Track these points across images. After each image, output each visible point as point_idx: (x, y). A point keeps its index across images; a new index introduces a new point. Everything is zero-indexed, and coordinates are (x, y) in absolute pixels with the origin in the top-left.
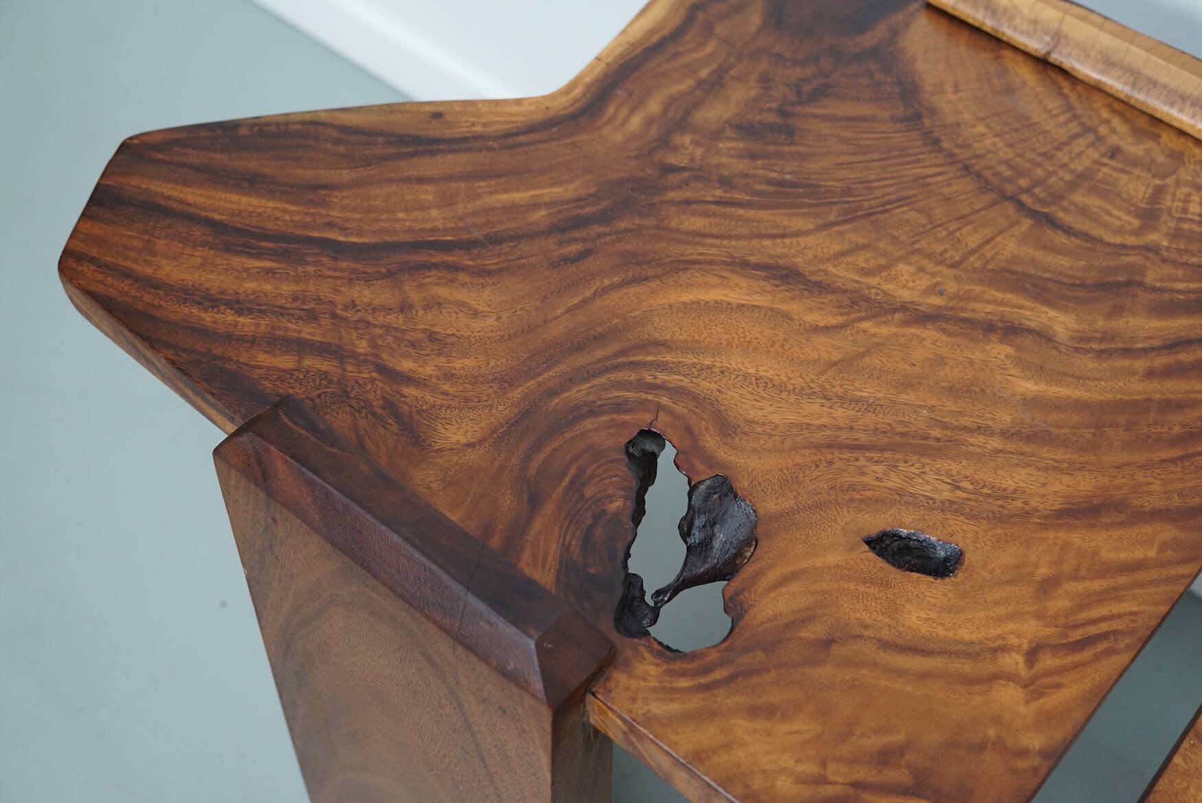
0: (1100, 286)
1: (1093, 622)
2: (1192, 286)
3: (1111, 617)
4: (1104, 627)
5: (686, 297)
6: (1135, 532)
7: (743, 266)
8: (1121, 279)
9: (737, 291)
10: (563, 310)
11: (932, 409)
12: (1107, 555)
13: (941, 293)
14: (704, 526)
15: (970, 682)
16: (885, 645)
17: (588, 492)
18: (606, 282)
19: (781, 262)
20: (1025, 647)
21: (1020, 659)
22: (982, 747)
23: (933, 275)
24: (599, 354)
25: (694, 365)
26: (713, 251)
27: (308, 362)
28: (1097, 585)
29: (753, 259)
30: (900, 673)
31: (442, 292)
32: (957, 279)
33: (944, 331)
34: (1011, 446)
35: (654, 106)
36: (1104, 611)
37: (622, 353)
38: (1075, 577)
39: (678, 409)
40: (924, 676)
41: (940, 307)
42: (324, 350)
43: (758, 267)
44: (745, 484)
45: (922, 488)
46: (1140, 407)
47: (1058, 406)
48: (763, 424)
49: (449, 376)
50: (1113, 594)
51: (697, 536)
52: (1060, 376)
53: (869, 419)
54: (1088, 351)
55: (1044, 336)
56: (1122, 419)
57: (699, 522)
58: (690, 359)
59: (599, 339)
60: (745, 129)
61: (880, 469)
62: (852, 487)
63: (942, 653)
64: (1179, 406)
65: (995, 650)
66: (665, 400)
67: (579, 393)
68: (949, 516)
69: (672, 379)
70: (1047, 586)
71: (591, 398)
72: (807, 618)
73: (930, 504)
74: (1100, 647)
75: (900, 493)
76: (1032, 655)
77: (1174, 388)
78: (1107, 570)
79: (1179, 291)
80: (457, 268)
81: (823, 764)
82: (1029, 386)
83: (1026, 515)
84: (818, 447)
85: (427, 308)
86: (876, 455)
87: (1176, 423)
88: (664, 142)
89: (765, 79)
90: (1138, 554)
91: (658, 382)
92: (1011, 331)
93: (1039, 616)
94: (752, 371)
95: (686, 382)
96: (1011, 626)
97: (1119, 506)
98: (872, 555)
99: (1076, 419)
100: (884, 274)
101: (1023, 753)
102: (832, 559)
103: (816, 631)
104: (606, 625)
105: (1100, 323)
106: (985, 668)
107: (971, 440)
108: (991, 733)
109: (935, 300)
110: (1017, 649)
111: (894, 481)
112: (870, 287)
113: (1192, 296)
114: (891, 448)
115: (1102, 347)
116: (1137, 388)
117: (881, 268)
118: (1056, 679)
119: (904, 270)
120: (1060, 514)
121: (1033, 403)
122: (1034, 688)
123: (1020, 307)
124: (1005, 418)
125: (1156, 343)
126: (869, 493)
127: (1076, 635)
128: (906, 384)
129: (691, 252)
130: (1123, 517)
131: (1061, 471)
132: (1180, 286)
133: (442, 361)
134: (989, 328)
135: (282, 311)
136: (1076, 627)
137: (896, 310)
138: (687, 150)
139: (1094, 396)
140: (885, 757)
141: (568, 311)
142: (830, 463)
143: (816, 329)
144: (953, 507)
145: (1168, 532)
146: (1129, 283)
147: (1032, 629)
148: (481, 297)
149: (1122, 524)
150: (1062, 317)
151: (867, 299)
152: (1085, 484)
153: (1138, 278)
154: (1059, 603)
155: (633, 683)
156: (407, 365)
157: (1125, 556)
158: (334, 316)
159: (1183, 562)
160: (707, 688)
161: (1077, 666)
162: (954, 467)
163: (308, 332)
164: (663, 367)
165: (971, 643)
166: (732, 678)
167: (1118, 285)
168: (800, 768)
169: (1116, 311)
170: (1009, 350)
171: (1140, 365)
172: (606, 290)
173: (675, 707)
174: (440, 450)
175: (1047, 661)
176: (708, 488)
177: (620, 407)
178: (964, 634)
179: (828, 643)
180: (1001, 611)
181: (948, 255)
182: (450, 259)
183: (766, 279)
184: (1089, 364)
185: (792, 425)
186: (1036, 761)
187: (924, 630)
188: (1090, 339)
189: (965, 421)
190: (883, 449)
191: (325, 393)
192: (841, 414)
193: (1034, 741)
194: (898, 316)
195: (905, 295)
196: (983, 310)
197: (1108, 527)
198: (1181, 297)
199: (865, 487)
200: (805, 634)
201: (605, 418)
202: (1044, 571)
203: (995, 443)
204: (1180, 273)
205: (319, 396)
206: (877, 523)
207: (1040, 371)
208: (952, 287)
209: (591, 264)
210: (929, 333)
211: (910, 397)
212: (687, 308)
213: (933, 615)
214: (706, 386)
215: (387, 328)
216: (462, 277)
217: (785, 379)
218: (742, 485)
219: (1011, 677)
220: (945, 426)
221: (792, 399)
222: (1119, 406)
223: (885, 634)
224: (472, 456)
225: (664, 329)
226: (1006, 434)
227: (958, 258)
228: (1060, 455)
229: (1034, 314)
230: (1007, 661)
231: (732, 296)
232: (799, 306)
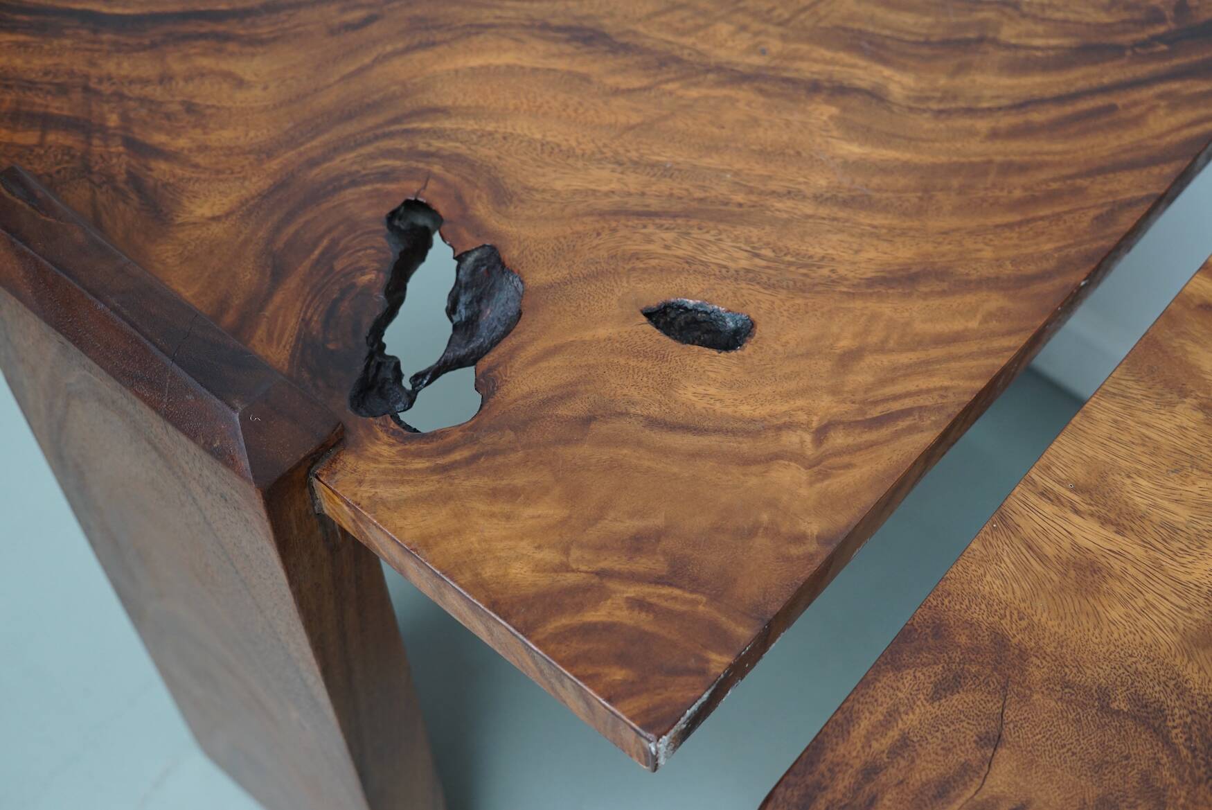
0: (946, 43)
1: (896, 398)
2: (1053, 42)
3: (919, 393)
4: (908, 403)
5: (476, 61)
6: (956, 301)
7: (543, 28)
8: (972, 35)
9: (533, 55)
10: (337, 77)
11: (737, 173)
12: (920, 327)
13: (763, 52)
14: (471, 302)
15: (746, 461)
16: (653, 423)
17: (339, 265)
18: (389, 48)
19: (586, 24)
20: (815, 425)
21: (808, 438)
22: (752, 532)
23: (756, 34)
24: (370, 121)
25: (474, 132)
26: (511, 14)
27: (51, 137)
28: (905, 358)
29: (556, 22)
30: (666, 452)
31: (206, 62)
32: (784, 38)
33: (761, 91)
34: (823, 211)
36: (911, 385)
37: (396, 120)
38: (881, 349)
39: (450, 177)
40: (695, 455)
41: (759, 67)
42: (69, 124)
43: (559, 29)
44: (515, 253)
45: (714, 257)
46: (978, 170)
47: (884, 169)
48: (544, 191)
49: (203, 148)
50: (925, 368)
51: (463, 313)
52: (887, 139)
53: (664, 186)
54: (924, 111)
55: (876, 96)
56: (955, 183)
57: (464, 299)
58: (471, 125)
59: (374, 107)
61: (669, 236)
62: (636, 256)
63: (717, 431)
64: (1023, 168)
65: (779, 428)
66: (437, 169)
67: (345, 162)
68: (743, 285)
69: (449, 146)
70: (848, 359)
71: (355, 168)
72: (566, 393)
73: (724, 273)
74: (902, 424)
75: (689, 261)
76: (821, 434)
77: (1017, 149)
78: (919, 343)
79: (1037, 48)
80: (227, 38)
81: (566, 551)
82: (854, 150)
83: (832, 283)
84: (602, 214)
85: (188, 79)
86: (667, 222)
87: (1017, 187)
90: (958, 325)
91: (432, 149)
92: (838, 91)
93: (834, 391)
94: (538, 136)
95: (463, 149)
96: (800, 402)
97: (941, 274)
98: (650, 328)
99: (902, 182)
100: (701, 34)
101: (800, 539)
102: (602, 332)
103: (576, 408)
104: (341, 404)
105: (943, 81)
106: (766, 445)
107: (779, 205)
108: (765, 517)
109: (756, 60)
110: (805, 426)
111: (685, 249)
112: (683, 47)
113: (1051, 53)
114: (687, 214)
115: (942, 106)
116: (976, 149)
117: (698, 28)
118: (846, 459)
119: (724, 29)
120: (871, 282)
121: (854, 166)
122: (819, 468)
123: (854, 66)
124: (821, 181)
125: (1004, 102)
126: (654, 262)
127: (876, 412)
128: (712, 147)
129: (488, 16)
130: (945, 286)
131: (878, 237)
132: (1038, 42)
133: (197, 134)
134: (814, 88)
135: (31, 85)
136: (876, 403)
137: (708, 71)
139: (926, 159)
140: (637, 544)
141: (343, 78)
142: (614, 230)
143: (617, 92)
144: (749, 276)
145: (995, 301)
146: (981, 40)
147: (826, 406)
148: (251, 67)
149: (943, 293)
150: (898, 76)
151: (678, 60)
152: (904, 253)
153: (991, 35)
154: (861, 376)
155: (362, 466)
156: (159, 138)
157: (942, 327)
158: (86, 89)
159: (1010, 333)
160: (444, 469)
161: (871, 445)
162: (755, 233)
163: (57, 106)
164: (440, 134)
165: (753, 420)
166: (474, 458)
167: (967, 42)
168: (539, 555)
169: (961, 69)
170: (834, 110)
171: (983, 125)
172: (386, 57)
173: (406, 491)
174: (183, 224)
175: (838, 439)
176: (477, 260)
177: (386, 176)
178: (745, 410)
179: (588, 420)
180: (792, 385)
181: (775, 13)
182: (221, 28)
183: (568, 41)
184: (925, 123)
185: (576, 192)
186: (812, 547)
187: (701, 405)
188: (928, 99)
189: (773, 185)
190: (675, 216)
191: (65, 168)
192: (633, 181)
193: (813, 527)
194: (711, 76)
195: (722, 55)
196: (808, 69)
197: (926, 296)
198: (1039, 54)
199: (650, 256)
200: (563, 411)
201: (368, 188)
202: (845, 343)
203: (808, 208)
204: (1040, 29)
205: (58, 172)
206: (658, 293)
207: (866, 134)
208: (775, 46)
209: (374, 30)
210: (743, 94)
211: (713, 161)
212: (474, 72)
213: (712, 391)
214: (485, 152)
215: (142, 100)
216: (231, 47)
217: (574, 144)
218: (511, 254)
219: (796, 457)
220: (751, 191)
221: (580, 164)
222: (954, 169)
223: (654, 411)
224: (216, 229)
225: (446, 95)
226: (819, 199)
227: (786, 15)
228: (880, 220)
229: (864, 73)
230: (791, 439)
231: (527, 61)
232: (595, 66)
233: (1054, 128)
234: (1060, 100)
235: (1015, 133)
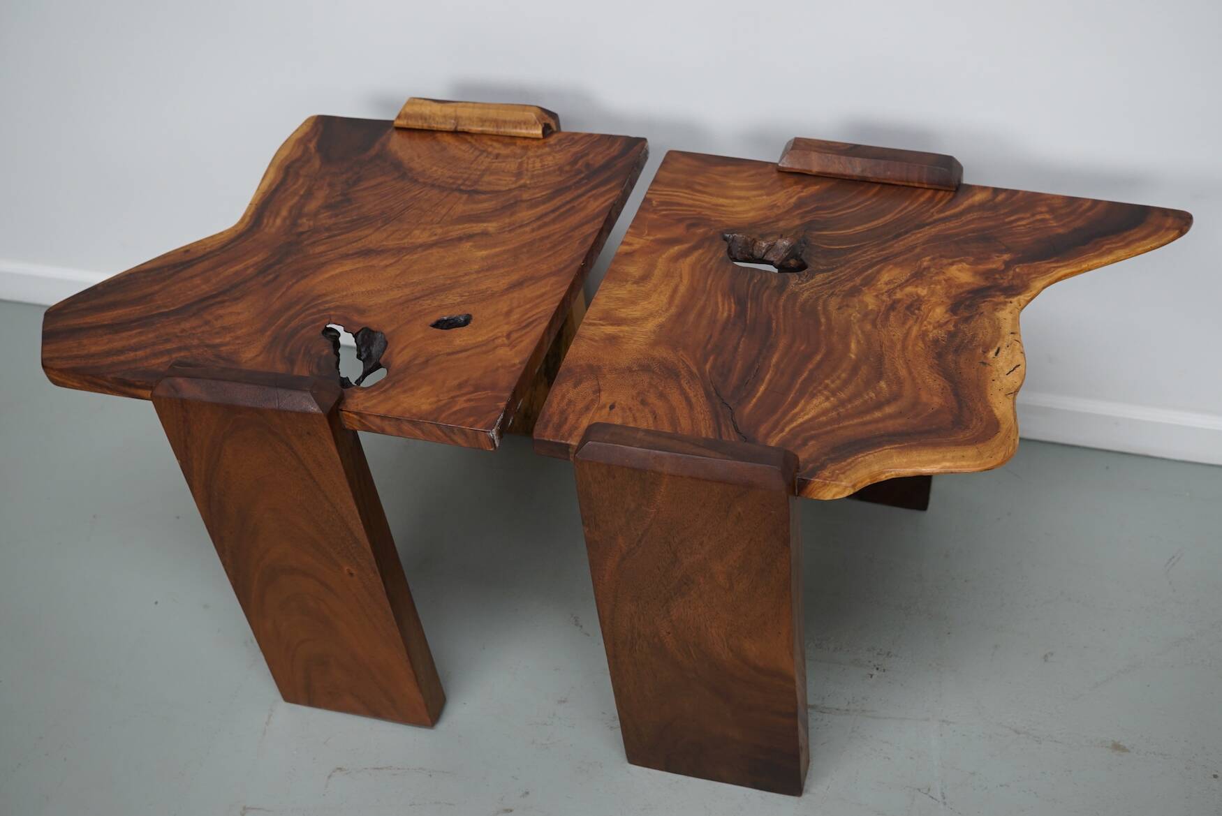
5: (327, 275)
6: (539, 284)
7: (347, 256)
9: (348, 266)
11: (444, 276)
12: (530, 295)
13: (436, 235)
15: (486, 353)
16: (449, 354)
19: (363, 249)
20: (505, 335)
21: (504, 338)
22: (497, 369)
23: (430, 230)
24: (298, 307)
29: (351, 252)
31: (220, 312)
32: (441, 227)
33: (441, 247)
35: (284, 213)
37: (309, 303)
38: (519, 306)
39: (339, 313)
40: (468, 357)
41: (436, 240)
43: (353, 254)
45: (448, 301)
46: (531, 243)
47: (496, 255)
48: (376, 304)
49: (237, 338)
50: (536, 306)
52: (495, 246)
53: (419, 287)
54: (504, 232)
55: (485, 234)
56: (525, 250)
58: (337, 295)
59: (295, 303)
60: (328, 207)
61: (429, 302)
62: (420, 312)
63: (472, 348)
65: (493, 340)
66: (332, 313)
67: (295, 323)
68: (462, 306)
69: (332, 305)
70: (508, 313)
71: (301, 323)
72: (416, 357)
73: (453, 305)
74: (534, 324)
75: (440, 307)
76: (508, 336)
77: (543, 232)
78: (531, 300)
80: (223, 302)
82: (484, 253)
83: (493, 295)
84: (402, 305)
85: (217, 319)
86: (426, 298)
87: (547, 243)
88: (294, 224)
89: (331, 185)
90: (543, 290)
91: (327, 307)
92: (470, 237)
93: (508, 324)
94: (364, 289)
95: (338, 304)
96: (497, 330)
97: (531, 279)
98: (435, 329)
100: (409, 236)
102: (419, 336)
103: (420, 360)
107: (464, 279)
108: (499, 364)
109: (434, 238)
110: (502, 336)
111: (436, 303)
112: (404, 244)
114: (431, 293)
115: (510, 228)
116: (528, 238)
118: (520, 340)
119: (417, 233)
120: (507, 290)
121: (483, 259)
122: (512, 345)
123: (471, 227)
124: (476, 267)
125: (532, 219)
126: (427, 311)
127: (525, 324)
129: (322, 259)
130: (533, 281)
133: (232, 334)
134: (460, 239)
137: (418, 248)
138: (305, 224)
139: (511, 246)
141: (278, 298)
142: (408, 308)
144: (464, 303)
145: (553, 279)
147: (506, 328)
148: (238, 308)
151: (405, 248)
152: (515, 277)
154: (515, 316)
155: (355, 401)
156: (218, 341)
157: (538, 293)
158: (177, 337)
160: (384, 392)
162: (459, 290)
163: (169, 346)
164: (326, 302)
165: (483, 341)
166: (393, 385)
168: (428, 401)
171: (528, 229)
175: (515, 335)
176: (362, 335)
177: (314, 321)
178: (479, 339)
179: (427, 362)
180: (492, 326)
187: (463, 344)
190: (428, 295)
192: (407, 291)
193: (517, 361)
196: (454, 234)
199: (425, 309)
201: (310, 327)
202: (505, 309)
206: (433, 319)
209: (281, 279)
210: (435, 250)
211: (434, 275)
212: (328, 279)
213: (466, 339)
214: (347, 301)
217: (380, 287)
218: (374, 327)
220: (452, 278)
221: (385, 292)
223: (448, 351)
225: (322, 289)
226: (478, 272)
228: (502, 271)
229: (478, 228)
230: (499, 341)
231: (347, 268)
232: (376, 261)
233: (554, 221)
234: (553, 211)
235: (540, 228)
